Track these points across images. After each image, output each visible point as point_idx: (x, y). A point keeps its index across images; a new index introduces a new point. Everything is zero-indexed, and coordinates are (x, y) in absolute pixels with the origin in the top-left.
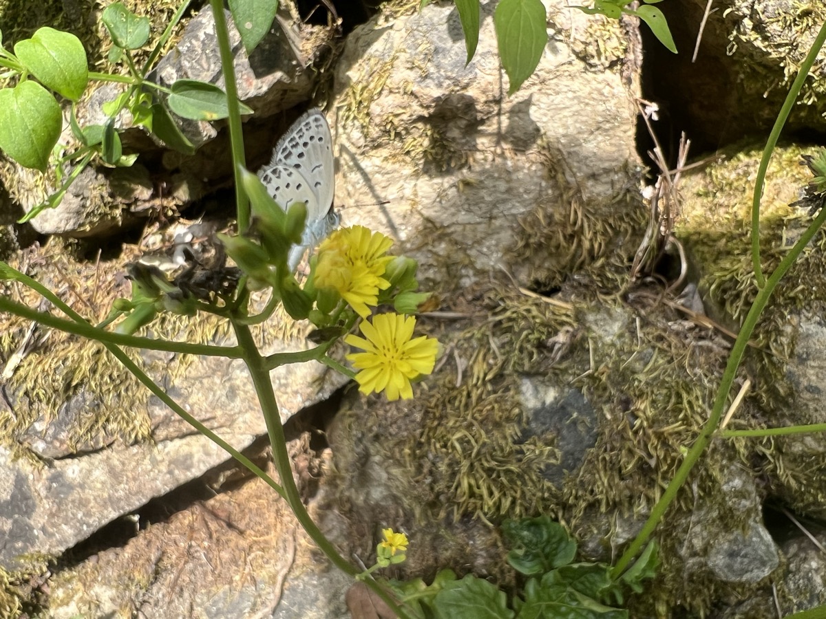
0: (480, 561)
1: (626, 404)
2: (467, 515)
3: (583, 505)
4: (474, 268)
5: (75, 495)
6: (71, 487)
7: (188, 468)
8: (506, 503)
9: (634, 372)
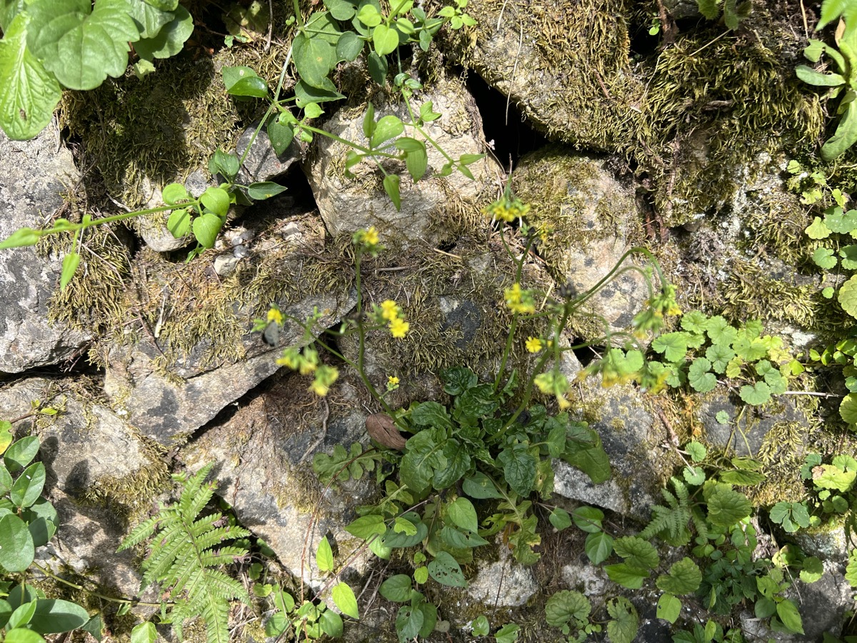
0: (431, 394)
1: (493, 304)
2: (421, 371)
3: (478, 357)
4: (408, 240)
5: (202, 396)
6: (200, 392)
7: (267, 371)
8: (440, 362)
9: (495, 288)
